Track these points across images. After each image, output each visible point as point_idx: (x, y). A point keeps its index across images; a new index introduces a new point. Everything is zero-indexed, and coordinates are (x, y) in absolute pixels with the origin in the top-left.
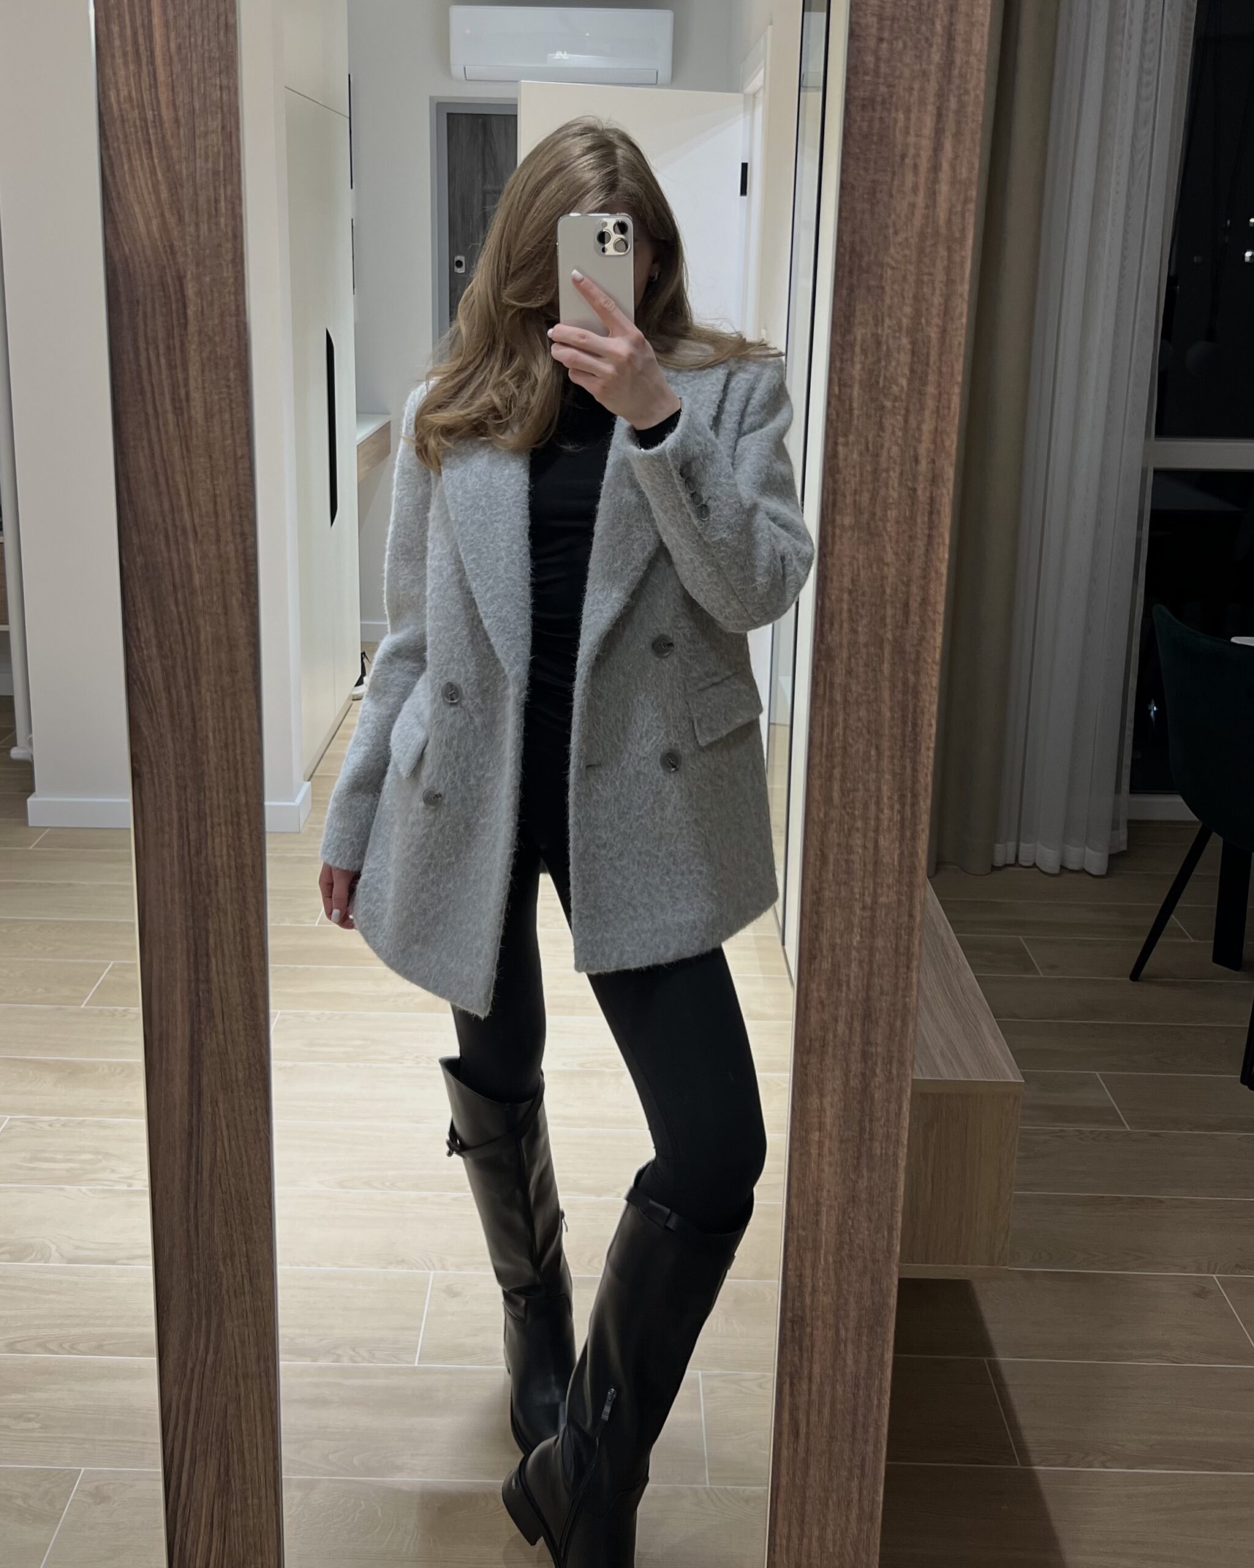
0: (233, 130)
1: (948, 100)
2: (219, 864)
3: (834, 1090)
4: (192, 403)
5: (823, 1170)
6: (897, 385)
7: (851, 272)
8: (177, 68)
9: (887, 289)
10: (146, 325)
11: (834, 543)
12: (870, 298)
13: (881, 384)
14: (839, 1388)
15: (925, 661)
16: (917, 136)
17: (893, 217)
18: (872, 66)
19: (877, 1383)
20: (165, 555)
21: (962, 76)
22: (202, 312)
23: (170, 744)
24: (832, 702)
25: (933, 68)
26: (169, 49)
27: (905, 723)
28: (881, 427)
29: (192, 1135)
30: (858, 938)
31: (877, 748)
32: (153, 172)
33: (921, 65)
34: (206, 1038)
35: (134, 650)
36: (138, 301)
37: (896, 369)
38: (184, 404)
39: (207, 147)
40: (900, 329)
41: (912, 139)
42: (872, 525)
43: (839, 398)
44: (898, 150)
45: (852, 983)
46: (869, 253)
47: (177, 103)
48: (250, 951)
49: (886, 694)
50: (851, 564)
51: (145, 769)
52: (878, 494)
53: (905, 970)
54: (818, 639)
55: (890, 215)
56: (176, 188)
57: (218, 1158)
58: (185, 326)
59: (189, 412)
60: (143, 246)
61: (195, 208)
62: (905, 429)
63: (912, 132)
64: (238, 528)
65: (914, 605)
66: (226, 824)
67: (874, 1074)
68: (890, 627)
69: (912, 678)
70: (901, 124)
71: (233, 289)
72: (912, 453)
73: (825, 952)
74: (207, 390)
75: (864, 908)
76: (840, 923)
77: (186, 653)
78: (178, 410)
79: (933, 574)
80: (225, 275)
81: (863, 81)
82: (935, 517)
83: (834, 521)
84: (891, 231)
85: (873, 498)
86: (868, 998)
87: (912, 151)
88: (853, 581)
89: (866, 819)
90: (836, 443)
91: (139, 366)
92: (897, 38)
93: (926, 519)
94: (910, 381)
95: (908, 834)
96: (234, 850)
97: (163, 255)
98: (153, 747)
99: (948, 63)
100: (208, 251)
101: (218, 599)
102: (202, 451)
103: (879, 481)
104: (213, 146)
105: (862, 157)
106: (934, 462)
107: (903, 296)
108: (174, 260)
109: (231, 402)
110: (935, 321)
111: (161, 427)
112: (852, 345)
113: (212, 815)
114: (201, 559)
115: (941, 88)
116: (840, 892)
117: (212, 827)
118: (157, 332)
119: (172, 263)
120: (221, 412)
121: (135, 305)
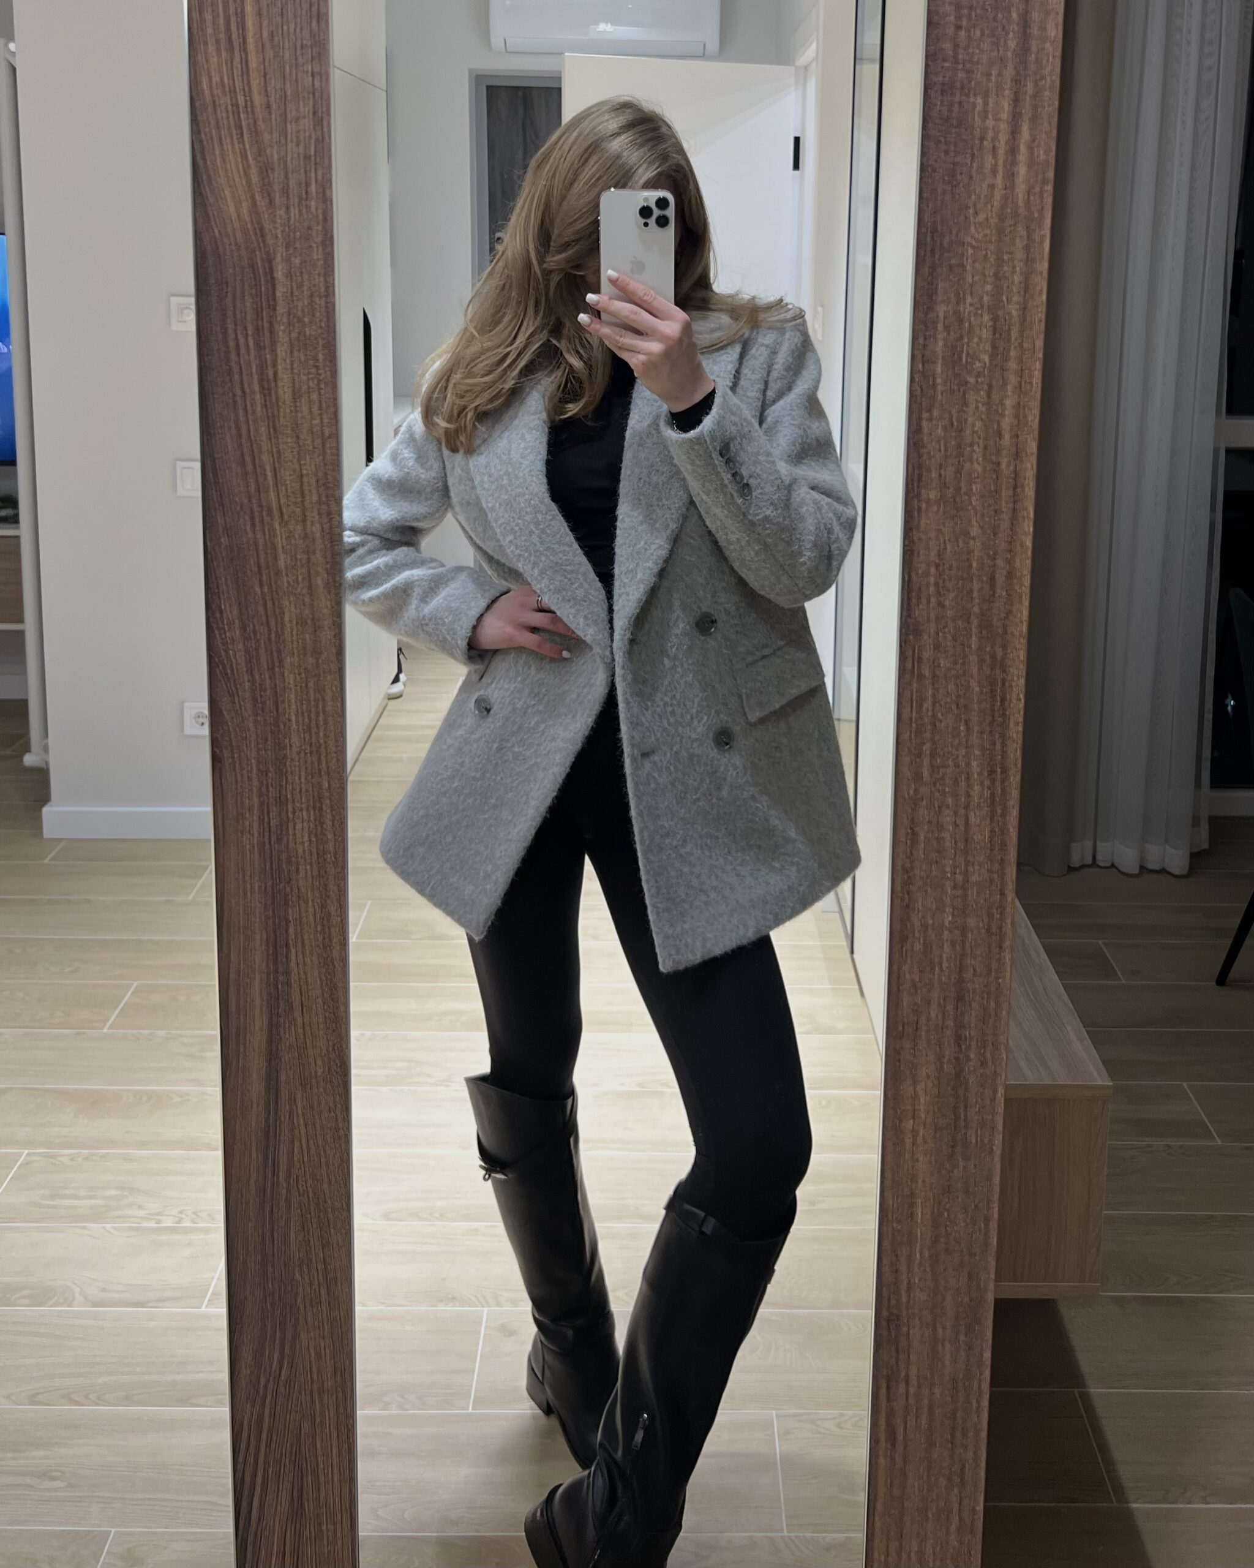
0: (324, 115)
1: (1025, 86)
2: (300, 851)
3: (927, 1074)
4: (280, 384)
5: (917, 1161)
6: (979, 361)
7: (933, 251)
8: (270, 54)
9: (968, 267)
10: (234, 307)
11: (919, 517)
12: (951, 276)
13: (964, 360)
14: (937, 1391)
15: (1012, 634)
16: (997, 119)
17: (973, 197)
18: (950, 53)
19: (976, 1385)
20: (251, 535)
21: (1038, 62)
22: (292, 292)
23: (252, 729)
24: (921, 676)
25: (1009, 54)
26: (261, 37)
27: (993, 697)
28: (964, 403)
29: (269, 1134)
30: (950, 918)
31: (966, 723)
32: (244, 156)
33: (998, 50)
34: (285, 1033)
35: (216, 632)
36: (227, 283)
37: (978, 345)
38: (273, 384)
39: (298, 132)
40: (982, 306)
41: (990, 123)
42: (958, 499)
43: (923, 374)
44: (976, 134)
45: (945, 965)
46: (951, 233)
47: (269, 89)
48: (331, 940)
49: (975, 669)
50: (938, 539)
51: (226, 753)
52: (962, 468)
53: (998, 950)
54: (905, 614)
55: (970, 197)
56: (267, 171)
57: (295, 1159)
58: (274, 308)
59: (277, 393)
60: (234, 229)
61: (285, 191)
62: (989, 403)
63: (990, 116)
64: (324, 507)
65: (1000, 578)
66: (308, 810)
67: (968, 1058)
68: (977, 601)
69: (999, 653)
70: (980, 107)
71: (322, 271)
72: (995, 427)
73: (917, 934)
74: (296, 371)
75: (955, 887)
76: (931, 903)
77: (270, 634)
78: (266, 391)
79: (1019, 548)
80: (315, 257)
81: (942, 67)
82: (1019, 490)
83: (919, 494)
84: (971, 211)
85: (958, 472)
86: (960, 981)
87: (990, 134)
88: (939, 555)
89: (956, 796)
90: (920, 419)
91: (227, 347)
92: (974, 26)
93: (1011, 493)
94: (992, 357)
95: (998, 810)
96: (316, 836)
97: (253, 237)
98: (235, 730)
99: (1024, 49)
100: (298, 234)
101: (303, 579)
102: (289, 432)
103: (963, 456)
104: (305, 131)
105: (943, 140)
106: (1017, 436)
107: (985, 275)
108: (264, 242)
109: (319, 381)
110: (1016, 298)
111: (249, 407)
112: (935, 322)
113: (293, 801)
114: (286, 539)
115: (1018, 74)
116: (931, 871)
117: (294, 813)
118: (245, 313)
119: (262, 245)
120: (309, 392)
121: (225, 286)
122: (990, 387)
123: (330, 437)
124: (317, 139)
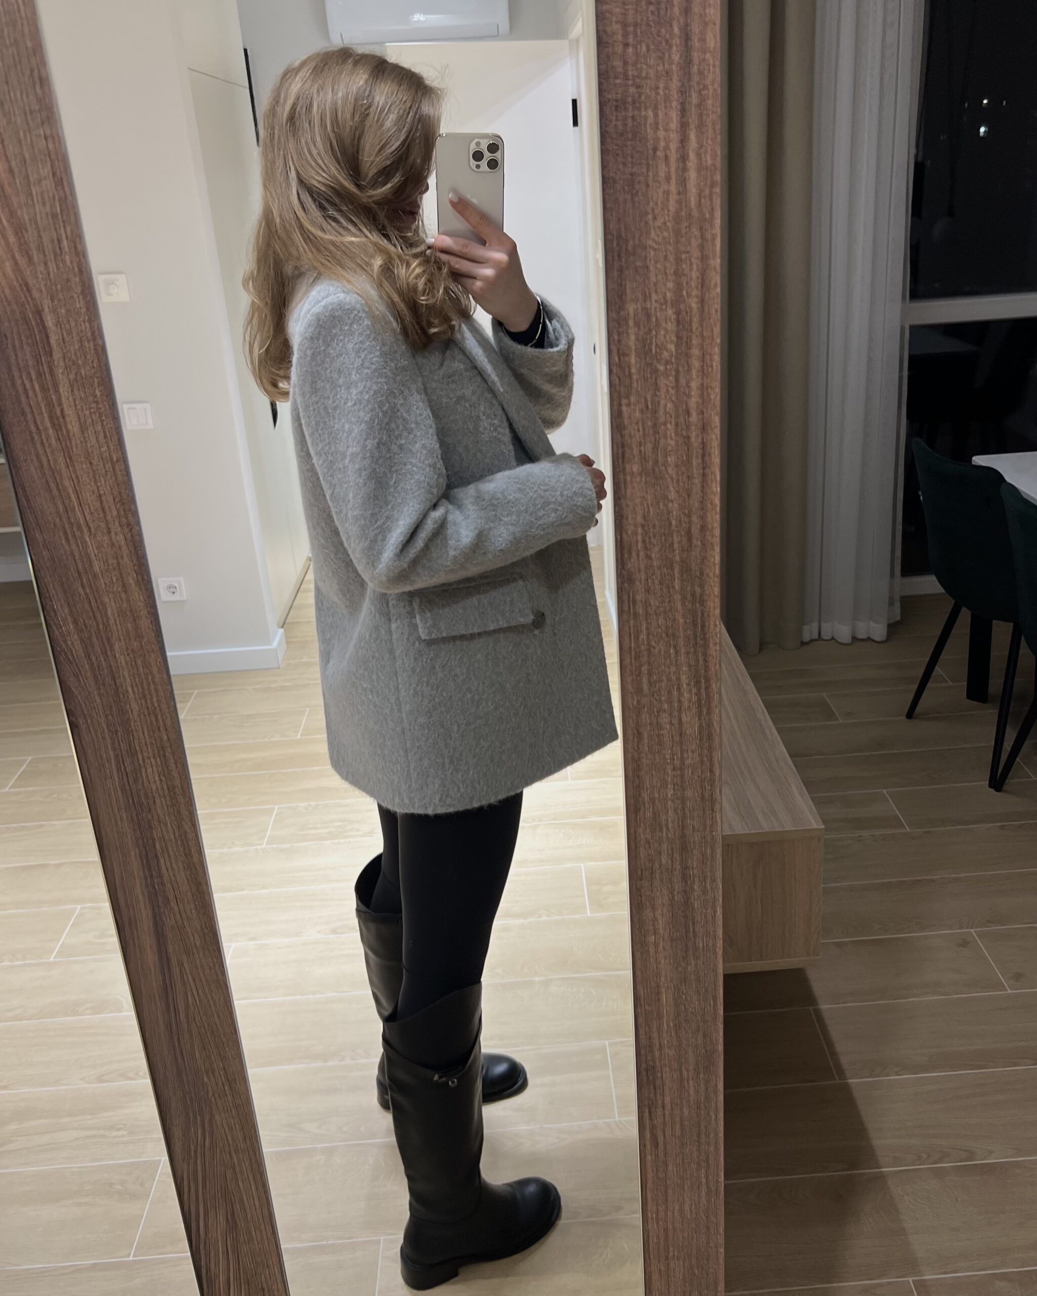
0: (63, 175)
1: (690, 96)
2: (154, 788)
3: (663, 904)
4: (68, 419)
5: (660, 963)
6: (667, 350)
7: (619, 256)
9: (651, 268)
10: (16, 356)
11: (626, 488)
12: (638, 277)
13: (654, 351)
14: (686, 1111)
15: (708, 575)
16: (666, 130)
17: (651, 204)
18: (620, 70)
19: (713, 1104)
20: (67, 547)
21: (700, 73)
22: (63, 339)
23: (98, 700)
24: (636, 615)
25: (674, 67)
27: (695, 625)
28: (657, 388)
29: (167, 990)
30: (672, 792)
31: (675, 647)
33: (664, 65)
34: (166, 918)
35: (54, 627)
36: (5, 335)
37: (665, 337)
39: (42, 193)
40: (666, 301)
41: (661, 133)
42: (657, 470)
43: (620, 365)
44: (650, 145)
45: (670, 825)
46: (634, 238)
48: (190, 851)
49: (679, 605)
50: (642, 504)
51: (81, 721)
52: (659, 442)
53: (711, 811)
54: (620, 567)
55: (648, 203)
56: (22, 232)
57: (190, 1004)
58: (50, 353)
59: (66, 427)
61: (41, 248)
62: (677, 387)
63: (660, 128)
64: (124, 520)
65: (695, 531)
66: (154, 757)
67: (693, 890)
68: (677, 551)
69: (698, 590)
70: (651, 120)
71: (88, 317)
72: (684, 407)
73: (647, 806)
74: (79, 407)
75: (674, 769)
76: (657, 782)
77: (98, 625)
78: (57, 427)
79: (709, 506)
80: (78, 306)
81: (615, 85)
82: (707, 458)
83: (624, 469)
84: (650, 216)
85: (656, 447)
86: (683, 836)
87: (662, 144)
88: (644, 517)
89: (670, 702)
90: (620, 405)
91: (17, 391)
92: (640, 42)
93: (700, 461)
94: (678, 346)
95: (705, 711)
96: (164, 776)
97: (21, 293)
98: (85, 703)
99: (687, 62)
100: (59, 286)
101: (117, 580)
102: (83, 459)
103: (659, 433)
104: (48, 192)
105: (620, 153)
106: (703, 413)
107: (666, 273)
108: (31, 296)
109: (100, 415)
110: (694, 293)
111: (45, 441)
112: (626, 320)
113: (142, 751)
114: (97, 548)
115: (683, 85)
116: (655, 759)
117: (144, 761)
118: (27, 361)
119: (29, 299)
120: (93, 424)
121: (4, 339)
122: (677, 372)
123: (118, 461)
124: (60, 199)
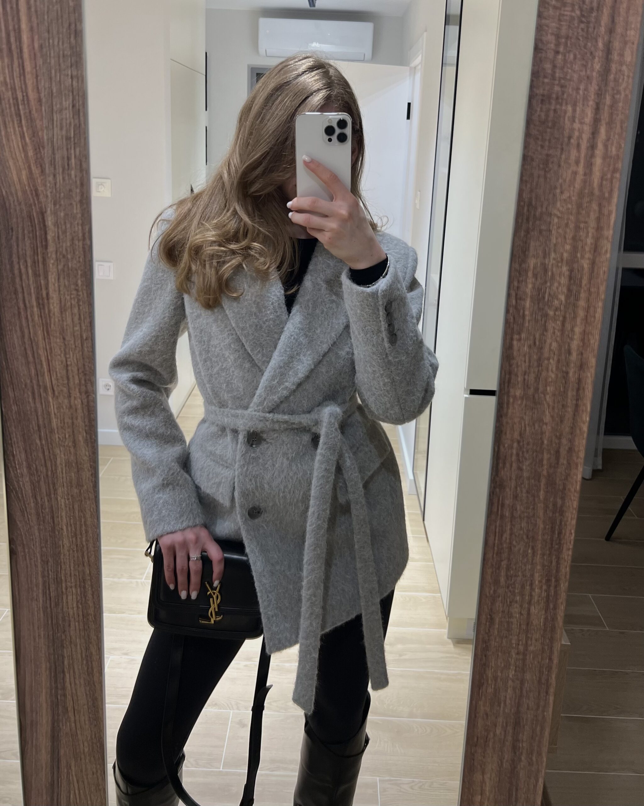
0: (81, 108)
1: (605, 98)
2: (71, 613)
3: (492, 769)
4: (51, 301)
6: (557, 299)
7: (528, 220)
8: (40, 61)
9: (553, 232)
10: (18, 246)
11: (508, 408)
12: (541, 238)
13: (546, 299)
15: (569, 490)
16: (581, 123)
17: (560, 181)
18: (549, 71)
20: (32, 405)
21: (616, 80)
22: (58, 237)
23: (37, 534)
24: (502, 517)
25: (594, 74)
26: (34, 48)
27: (553, 532)
28: (546, 330)
29: (54, 786)
30: (513, 673)
31: (533, 548)
32: (23, 137)
33: (586, 71)
34: (63, 725)
35: (11, 469)
36: (12, 229)
37: (557, 288)
38: (46, 301)
39: (62, 120)
40: (562, 260)
41: (577, 125)
42: (536, 396)
43: (516, 308)
44: (566, 133)
45: (508, 701)
46: (542, 206)
47: (40, 88)
49: (541, 513)
50: (520, 423)
51: (20, 549)
52: (541, 374)
53: (545, 694)
54: (494, 474)
55: (558, 179)
56: (39, 148)
57: (71, 801)
58: (46, 247)
59: (49, 307)
60: (16, 190)
61: (53, 163)
62: (562, 331)
63: (577, 121)
64: (83, 388)
65: (563, 452)
66: (76, 586)
67: (520, 760)
68: (545, 467)
69: (559, 502)
70: (569, 113)
71: (80, 222)
72: (566, 347)
73: (490, 682)
74: (62, 292)
75: (518, 653)
76: (501, 663)
77: (47, 470)
78: (41, 306)
79: (578, 431)
80: (75, 211)
81: (543, 83)
82: (581, 392)
83: (508, 392)
84: (558, 191)
85: (537, 378)
86: (518, 712)
87: (577, 134)
88: (521, 434)
89: (522, 595)
90: (512, 339)
91: (14, 274)
92: (569, 52)
93: (575, 393)
94: (567, 297)
95: (551, 606)
96: (81, 604)
97: (30, 196)
98: (26, 535)
99: (606, 71)
100: (62, 195)
101: (69, 436)
102: (58, 334)
103: (542, 366)
104: (66, 119)
105: (540, 137)
106: (582, 354)
107: (565, 237)
108: (38, 199)
109: (79, 300)
110: (588, 255)
111: (29, 316)
112: (526, 271)
113: (66, 581)
114: (57, 409)
115: (600, 89)
116: (502, 642)
117: (66, 589)
118: (25, 250)
119: (36, 202)
120: (71, 308)
121: (10, 231)
122: (564, 318)
123: (87, 339)
124: (75, 126)
